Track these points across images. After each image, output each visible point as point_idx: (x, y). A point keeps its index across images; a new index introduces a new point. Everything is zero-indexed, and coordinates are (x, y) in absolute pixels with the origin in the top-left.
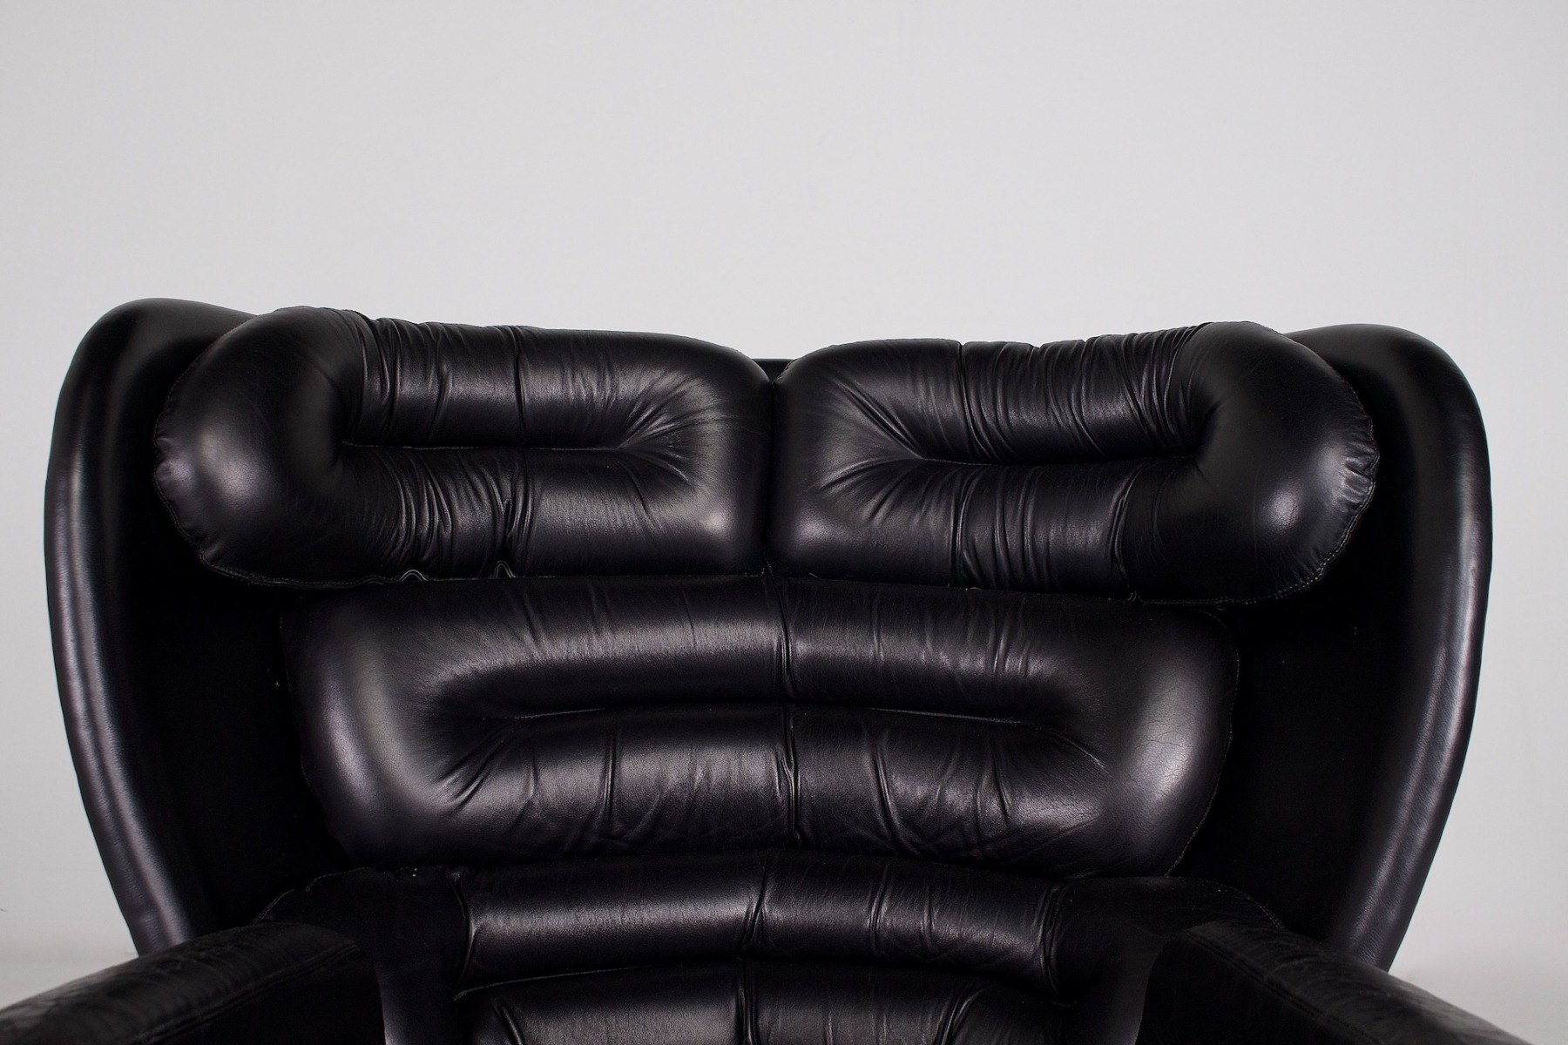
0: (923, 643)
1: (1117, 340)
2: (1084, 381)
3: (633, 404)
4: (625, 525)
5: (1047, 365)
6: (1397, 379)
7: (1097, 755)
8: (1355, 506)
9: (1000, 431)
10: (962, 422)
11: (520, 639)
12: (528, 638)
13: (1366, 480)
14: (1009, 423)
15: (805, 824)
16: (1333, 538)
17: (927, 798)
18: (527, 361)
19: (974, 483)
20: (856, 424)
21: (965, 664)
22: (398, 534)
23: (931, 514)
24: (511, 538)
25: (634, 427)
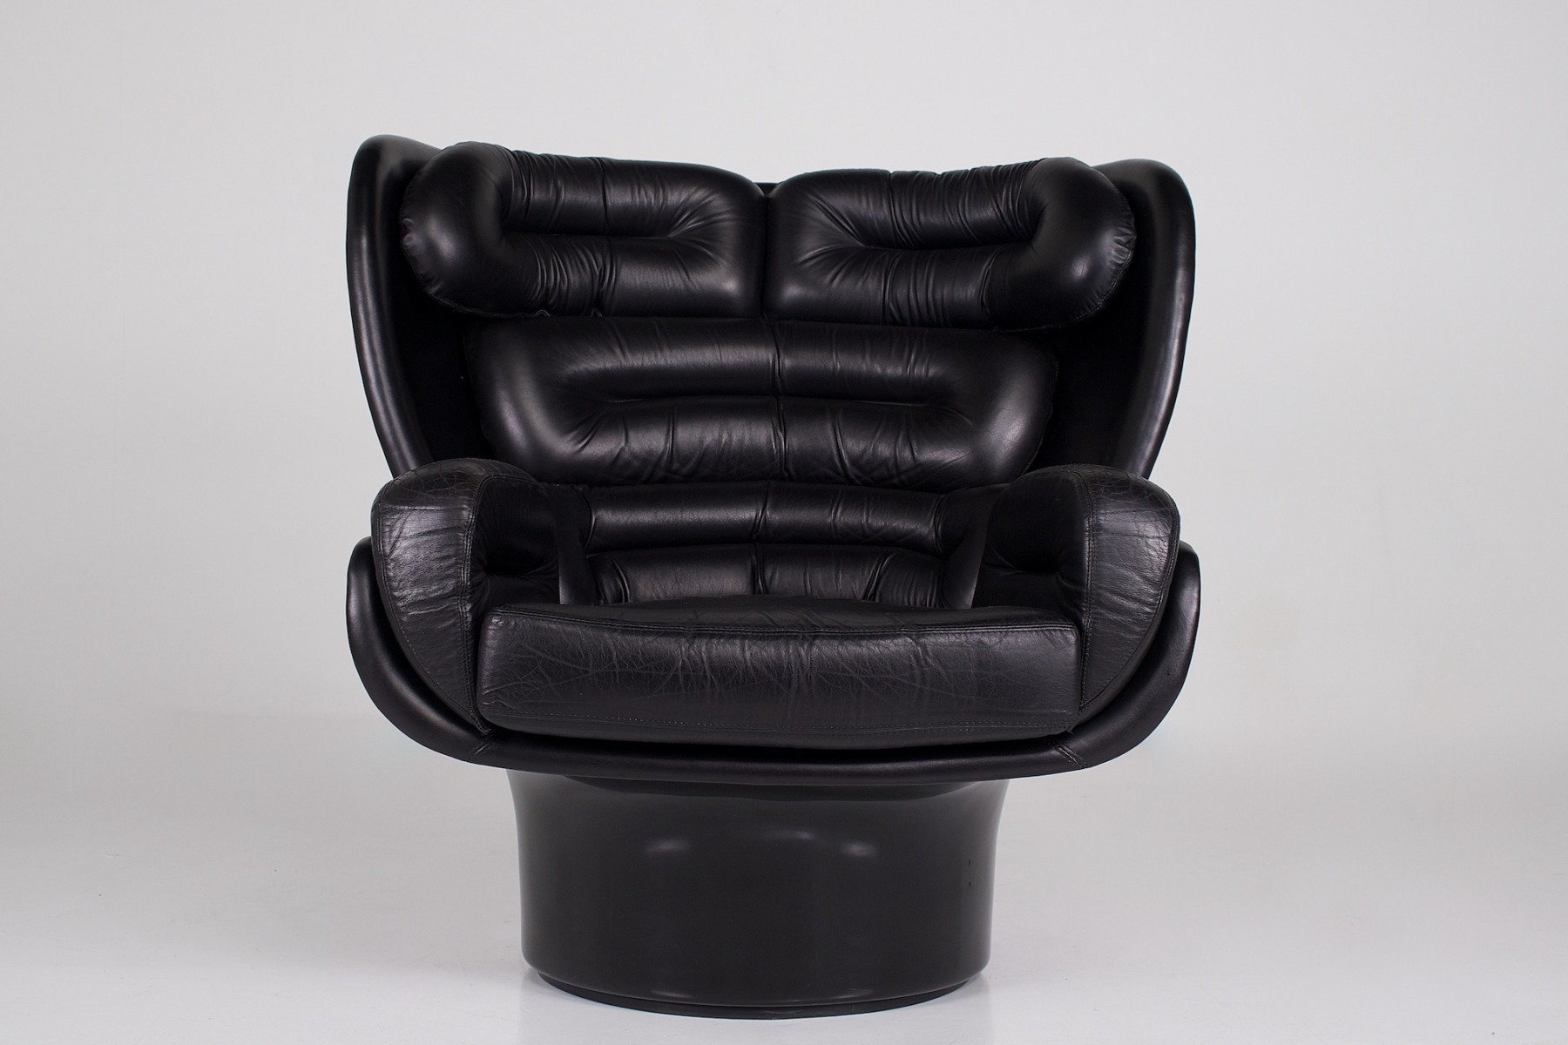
0: (864, 357)
1: (990, 169)
2: (967, 194)
3: (677, 208)
4: (674, 285)
5: (944, 186)
6: (1150, 190)
7: (968, 418)
8: (1120, 265)
9: (916, 229)
10: (890, 222)
11: (613, 352)
12: (618, 351)
13: (1127, 250)
14: (920, 223)
15: (791, 466)
16: (1108, 283)
17: (864, 451)
18: (609, 180)
19: (898, 260)
20: (821, 222)
21: (890, 371)
22: (536, 287)
23: (870, 280)
24: (603, 292)
25: (677, 225)
